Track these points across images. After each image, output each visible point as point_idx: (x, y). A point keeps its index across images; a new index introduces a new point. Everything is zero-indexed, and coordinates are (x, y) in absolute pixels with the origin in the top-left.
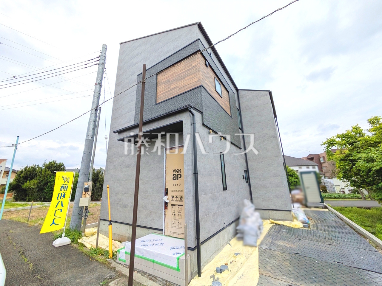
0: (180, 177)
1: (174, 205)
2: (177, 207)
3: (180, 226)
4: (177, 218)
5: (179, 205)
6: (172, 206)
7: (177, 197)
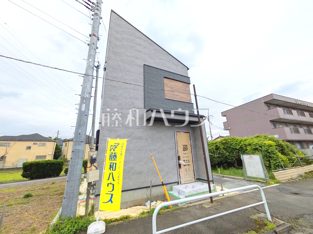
0: (187, 150)
1: (186, 165)
2: (187, 166)
3: (190, 176)
4: (188, 172)
5: (188, 165)
6: (184, 166)
7: (187, 160)
